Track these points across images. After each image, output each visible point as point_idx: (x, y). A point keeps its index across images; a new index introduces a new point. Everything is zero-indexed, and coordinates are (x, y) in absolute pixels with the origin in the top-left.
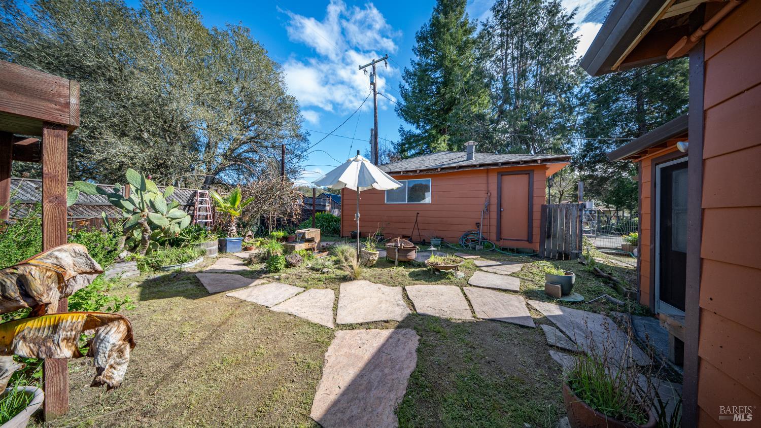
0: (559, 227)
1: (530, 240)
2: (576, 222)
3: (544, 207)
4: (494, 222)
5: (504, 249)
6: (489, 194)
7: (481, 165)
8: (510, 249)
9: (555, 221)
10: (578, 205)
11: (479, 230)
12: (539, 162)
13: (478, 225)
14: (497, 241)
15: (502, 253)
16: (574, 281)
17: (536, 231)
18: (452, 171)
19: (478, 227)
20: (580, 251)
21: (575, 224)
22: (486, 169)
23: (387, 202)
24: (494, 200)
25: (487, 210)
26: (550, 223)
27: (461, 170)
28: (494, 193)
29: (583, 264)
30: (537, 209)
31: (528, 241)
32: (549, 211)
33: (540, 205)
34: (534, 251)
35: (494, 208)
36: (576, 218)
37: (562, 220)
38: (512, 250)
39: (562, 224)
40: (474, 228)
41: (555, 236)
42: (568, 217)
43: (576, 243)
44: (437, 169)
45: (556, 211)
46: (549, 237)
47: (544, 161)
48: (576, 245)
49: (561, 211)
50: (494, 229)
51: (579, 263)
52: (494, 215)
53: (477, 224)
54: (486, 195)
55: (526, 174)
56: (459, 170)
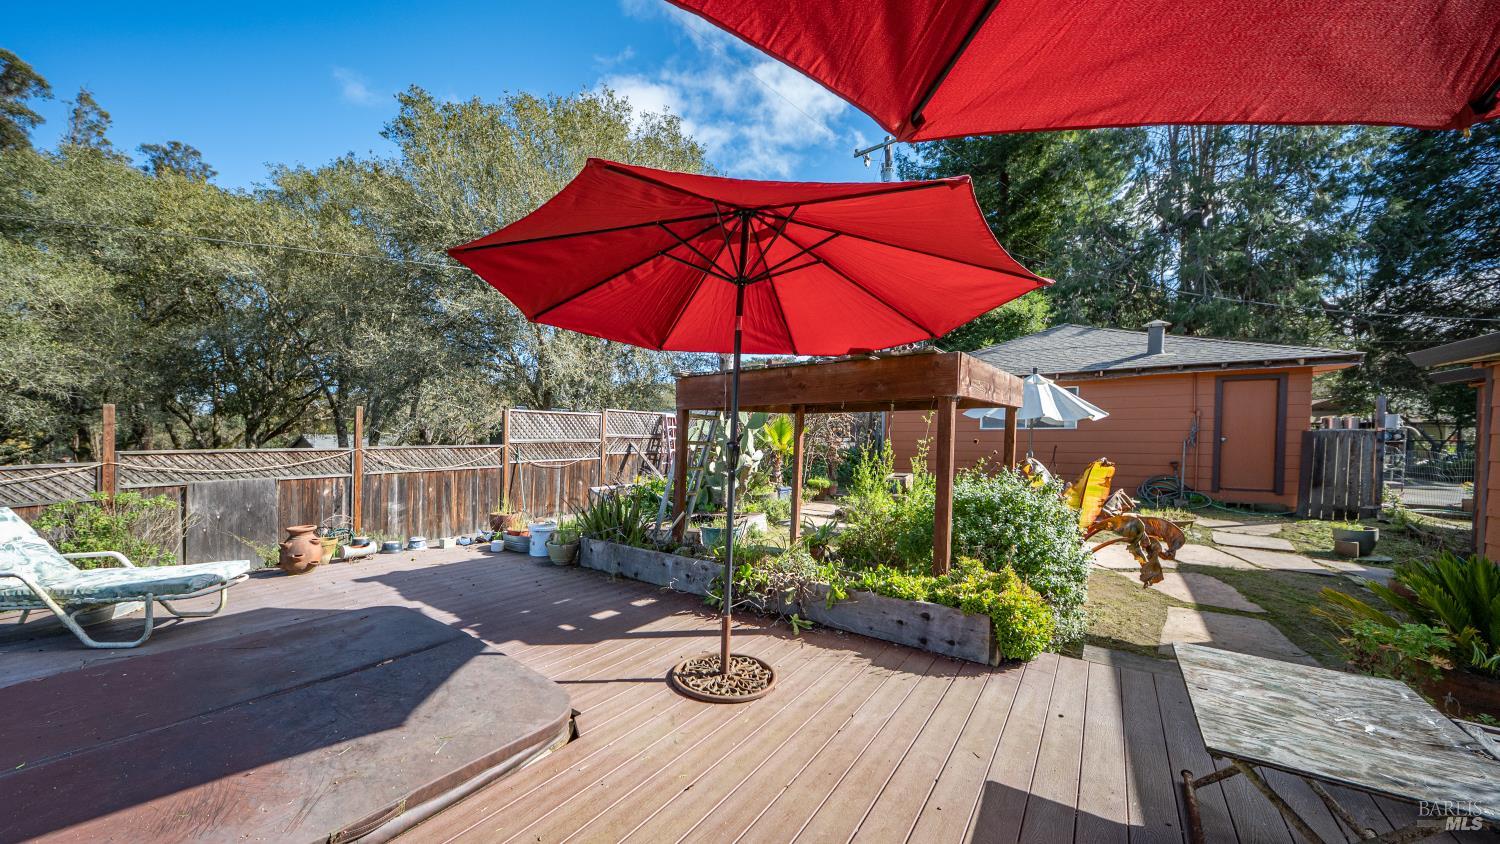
0: (1338, 467)
1: (1278, 488)
2: (1372, 460)
3: (1307, 437)
4: (1207, 460)
5: (1230, 505)
6: (1198, 413)
7: (1186, 367)
8: (1242, 505)
9: (1331, 458)
10: (1376, 433)
11: (1179, 474)
12: (1302, 362)
13: (1175, 465)
14: (1213, 491)
15: (1227, 512)
16: (1377, 538)
17: (1292, 474)
18: (1127, 376)
19: (1175, 468)
20: (1377, 507)
21: (1368, 463)
22: (1193, 372)
23: (984, 426)
24: (1208, 424)
25: (1195, 440)
26: (1320, 462)
27: (1147, 374)
28: (1208, 412)
29: (1387, 523)
30: (1293, 440)
31: (1274, 491)
32: (1318, 441)
33: (1300, 433)
34: (1287, 509)
35: (1208, 437)
36: (1373, 453)
37: (1343, 456)
38: (1247, 507)
39: (1343, 463)
40: (1169, 471)
41: (1329, 483)
42: (1357, 453)
43: (1371, 493)
44: (1098, 372)
45: (1332, 442)
46: (1317, 484)
47: (1309, 360)
48: (1371, 496)
49: (1341, 442)
50: (1207, 473)
51: (1380, 521)
52: (1207, 449)
53: (1172, 463)
54: (1192, 415)
55: (1273, 379)
56: (1143, 374)
